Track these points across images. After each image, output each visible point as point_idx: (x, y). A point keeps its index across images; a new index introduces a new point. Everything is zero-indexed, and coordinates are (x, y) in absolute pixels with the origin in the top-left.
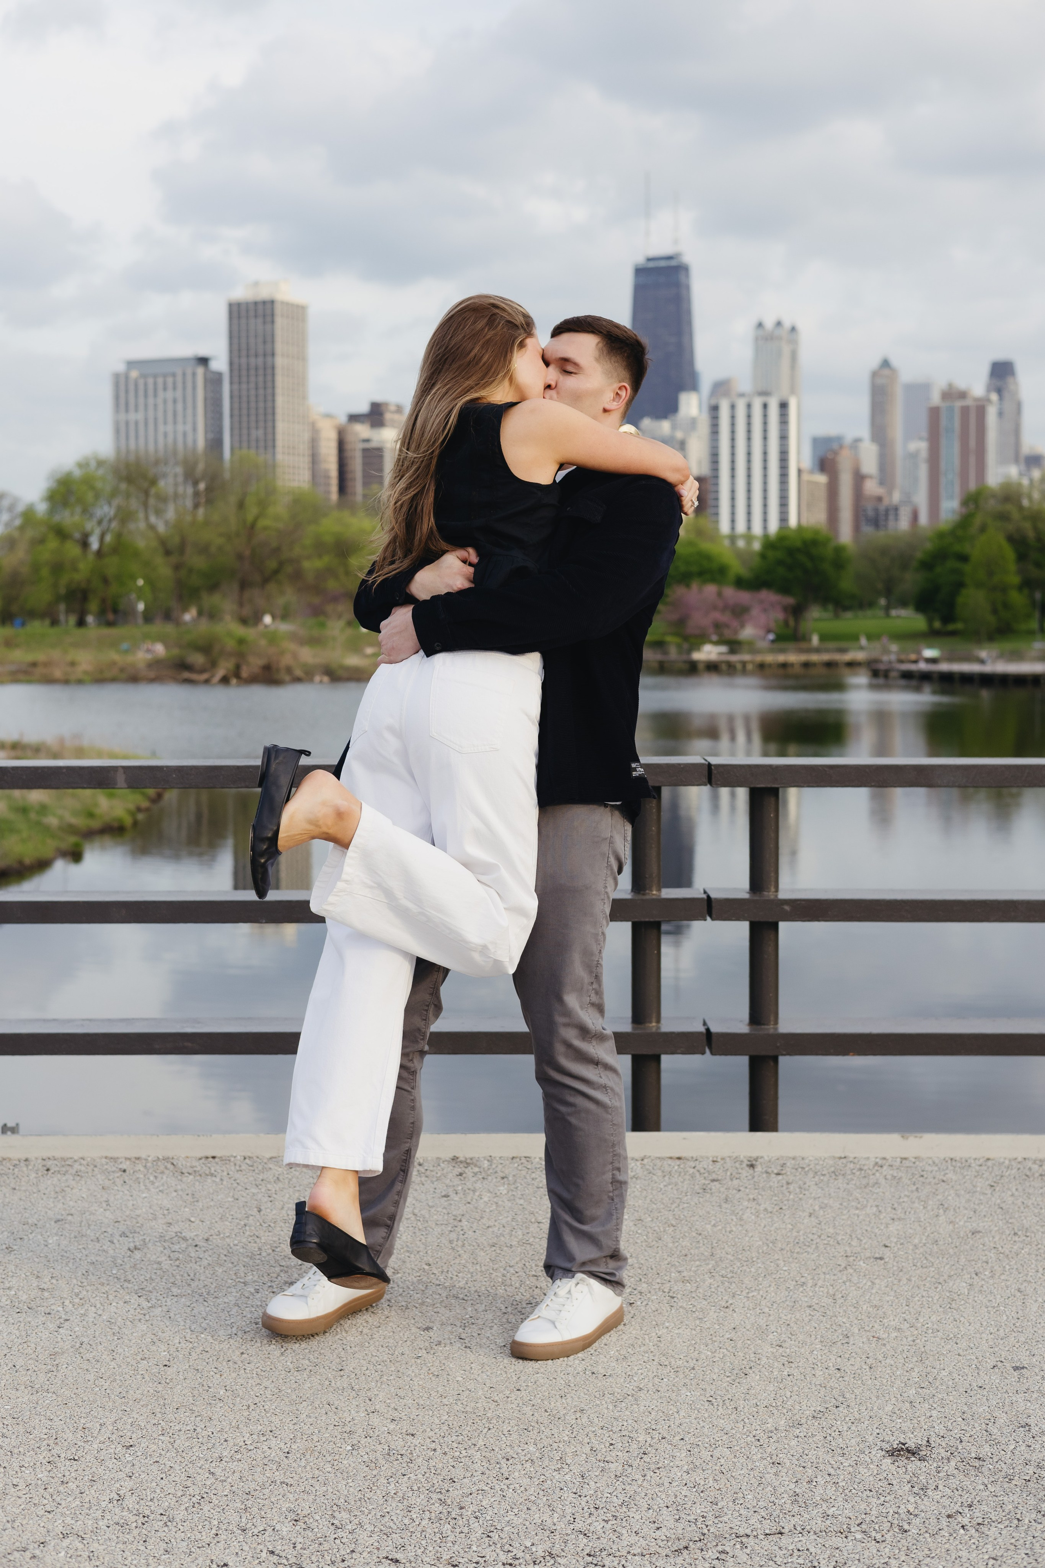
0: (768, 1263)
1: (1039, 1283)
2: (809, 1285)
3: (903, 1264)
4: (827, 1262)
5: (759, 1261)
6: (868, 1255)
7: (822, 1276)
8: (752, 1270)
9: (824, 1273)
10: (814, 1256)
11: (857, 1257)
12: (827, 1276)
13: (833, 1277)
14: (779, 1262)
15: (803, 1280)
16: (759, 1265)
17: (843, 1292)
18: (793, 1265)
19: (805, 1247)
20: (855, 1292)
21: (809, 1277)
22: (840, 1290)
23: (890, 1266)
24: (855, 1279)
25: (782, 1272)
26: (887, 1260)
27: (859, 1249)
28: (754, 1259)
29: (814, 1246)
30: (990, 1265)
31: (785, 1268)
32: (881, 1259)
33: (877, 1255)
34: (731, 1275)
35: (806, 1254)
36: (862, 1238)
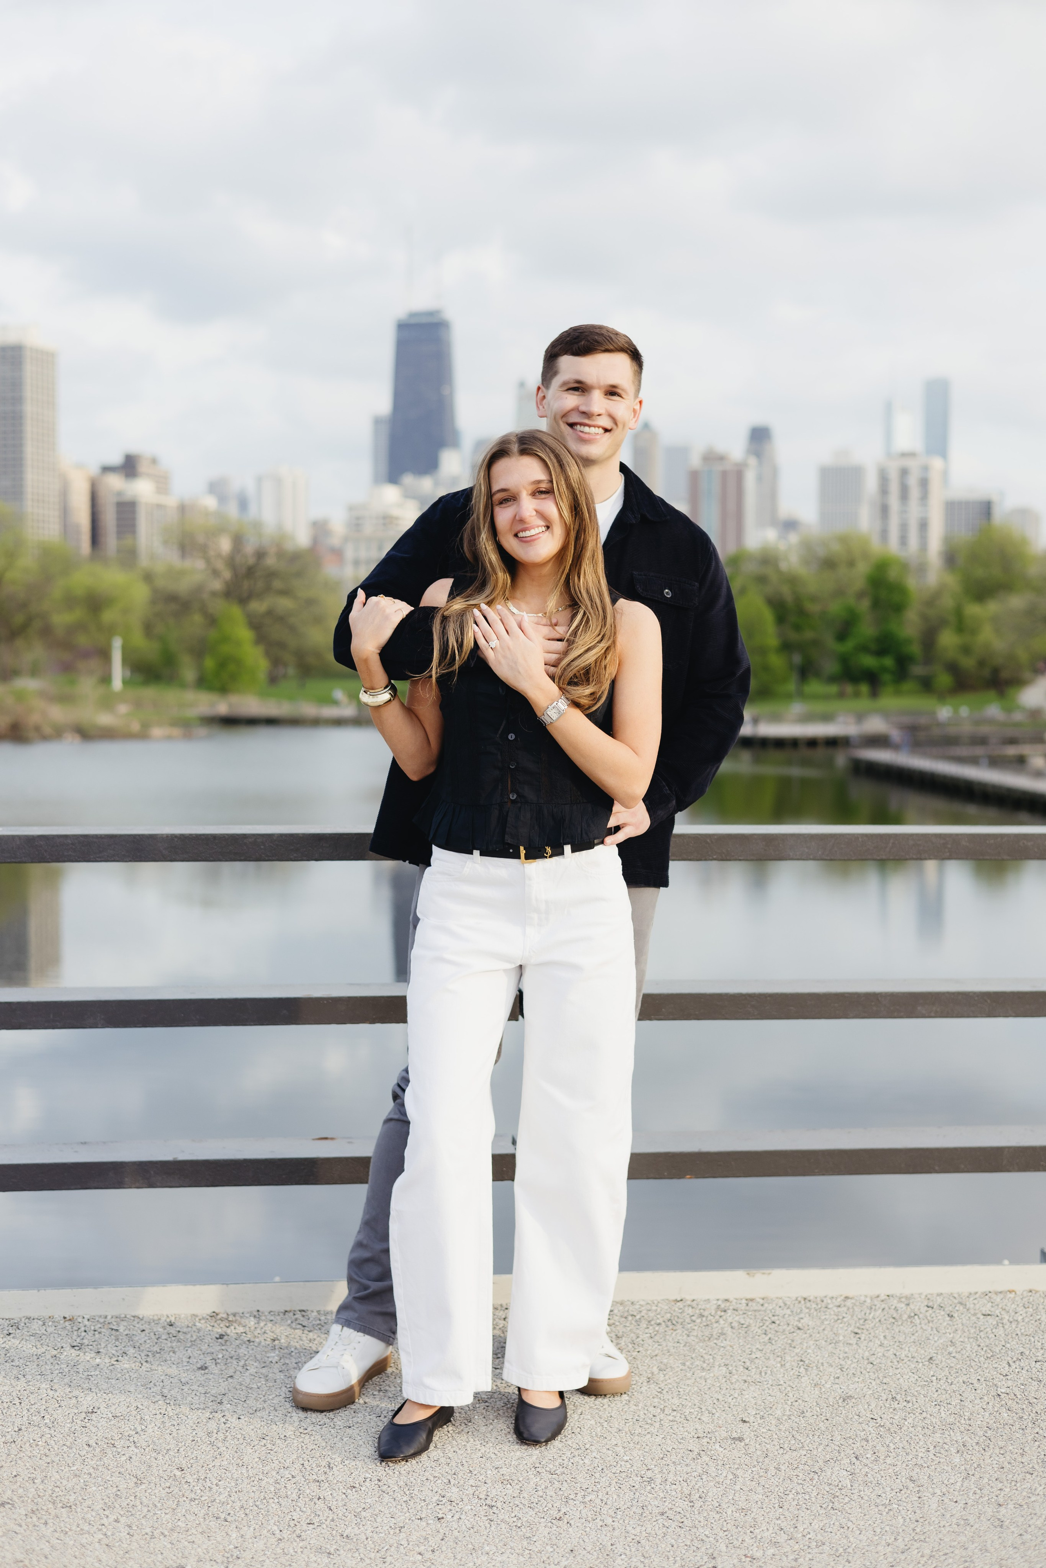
0: (605, 1450)
1: (933, 1467)
2: (658, 1481)
3: (768, 1446)
4: (675, 1447)
5: (593, 1448)
6: (724, 1434)
7: (672, 1468)
8: (586, 1461)
9: (674, 1463)
10: (658, 1440)
11: (710, 1438)
12: (679, 1467)
13: (686, 1469)
14: (617, 1449)
15: (649, 1474)
16: (594, 1454)
17: (701, 1490)
18: (635, 1453)
19: (647, 1426)
20: (715, 1489)
21: (657, 1470)
22: (697, 1487)
23: (752, 1449)
24: (712, 1470)
25: (623, 1463)
26: (747, 1441)
27: (712, 1426)
28: (587, 1446)
29: (657, 1425)
30: (871, 1444)
31: (626, 1458)
32: (740, 1439)
33: (735, 1435)
34: (561, 1470)
35: (649, 1436)
36: (714, 1411)
